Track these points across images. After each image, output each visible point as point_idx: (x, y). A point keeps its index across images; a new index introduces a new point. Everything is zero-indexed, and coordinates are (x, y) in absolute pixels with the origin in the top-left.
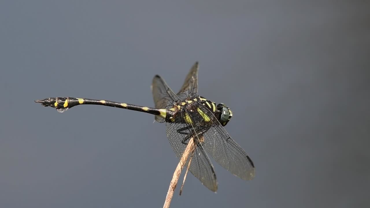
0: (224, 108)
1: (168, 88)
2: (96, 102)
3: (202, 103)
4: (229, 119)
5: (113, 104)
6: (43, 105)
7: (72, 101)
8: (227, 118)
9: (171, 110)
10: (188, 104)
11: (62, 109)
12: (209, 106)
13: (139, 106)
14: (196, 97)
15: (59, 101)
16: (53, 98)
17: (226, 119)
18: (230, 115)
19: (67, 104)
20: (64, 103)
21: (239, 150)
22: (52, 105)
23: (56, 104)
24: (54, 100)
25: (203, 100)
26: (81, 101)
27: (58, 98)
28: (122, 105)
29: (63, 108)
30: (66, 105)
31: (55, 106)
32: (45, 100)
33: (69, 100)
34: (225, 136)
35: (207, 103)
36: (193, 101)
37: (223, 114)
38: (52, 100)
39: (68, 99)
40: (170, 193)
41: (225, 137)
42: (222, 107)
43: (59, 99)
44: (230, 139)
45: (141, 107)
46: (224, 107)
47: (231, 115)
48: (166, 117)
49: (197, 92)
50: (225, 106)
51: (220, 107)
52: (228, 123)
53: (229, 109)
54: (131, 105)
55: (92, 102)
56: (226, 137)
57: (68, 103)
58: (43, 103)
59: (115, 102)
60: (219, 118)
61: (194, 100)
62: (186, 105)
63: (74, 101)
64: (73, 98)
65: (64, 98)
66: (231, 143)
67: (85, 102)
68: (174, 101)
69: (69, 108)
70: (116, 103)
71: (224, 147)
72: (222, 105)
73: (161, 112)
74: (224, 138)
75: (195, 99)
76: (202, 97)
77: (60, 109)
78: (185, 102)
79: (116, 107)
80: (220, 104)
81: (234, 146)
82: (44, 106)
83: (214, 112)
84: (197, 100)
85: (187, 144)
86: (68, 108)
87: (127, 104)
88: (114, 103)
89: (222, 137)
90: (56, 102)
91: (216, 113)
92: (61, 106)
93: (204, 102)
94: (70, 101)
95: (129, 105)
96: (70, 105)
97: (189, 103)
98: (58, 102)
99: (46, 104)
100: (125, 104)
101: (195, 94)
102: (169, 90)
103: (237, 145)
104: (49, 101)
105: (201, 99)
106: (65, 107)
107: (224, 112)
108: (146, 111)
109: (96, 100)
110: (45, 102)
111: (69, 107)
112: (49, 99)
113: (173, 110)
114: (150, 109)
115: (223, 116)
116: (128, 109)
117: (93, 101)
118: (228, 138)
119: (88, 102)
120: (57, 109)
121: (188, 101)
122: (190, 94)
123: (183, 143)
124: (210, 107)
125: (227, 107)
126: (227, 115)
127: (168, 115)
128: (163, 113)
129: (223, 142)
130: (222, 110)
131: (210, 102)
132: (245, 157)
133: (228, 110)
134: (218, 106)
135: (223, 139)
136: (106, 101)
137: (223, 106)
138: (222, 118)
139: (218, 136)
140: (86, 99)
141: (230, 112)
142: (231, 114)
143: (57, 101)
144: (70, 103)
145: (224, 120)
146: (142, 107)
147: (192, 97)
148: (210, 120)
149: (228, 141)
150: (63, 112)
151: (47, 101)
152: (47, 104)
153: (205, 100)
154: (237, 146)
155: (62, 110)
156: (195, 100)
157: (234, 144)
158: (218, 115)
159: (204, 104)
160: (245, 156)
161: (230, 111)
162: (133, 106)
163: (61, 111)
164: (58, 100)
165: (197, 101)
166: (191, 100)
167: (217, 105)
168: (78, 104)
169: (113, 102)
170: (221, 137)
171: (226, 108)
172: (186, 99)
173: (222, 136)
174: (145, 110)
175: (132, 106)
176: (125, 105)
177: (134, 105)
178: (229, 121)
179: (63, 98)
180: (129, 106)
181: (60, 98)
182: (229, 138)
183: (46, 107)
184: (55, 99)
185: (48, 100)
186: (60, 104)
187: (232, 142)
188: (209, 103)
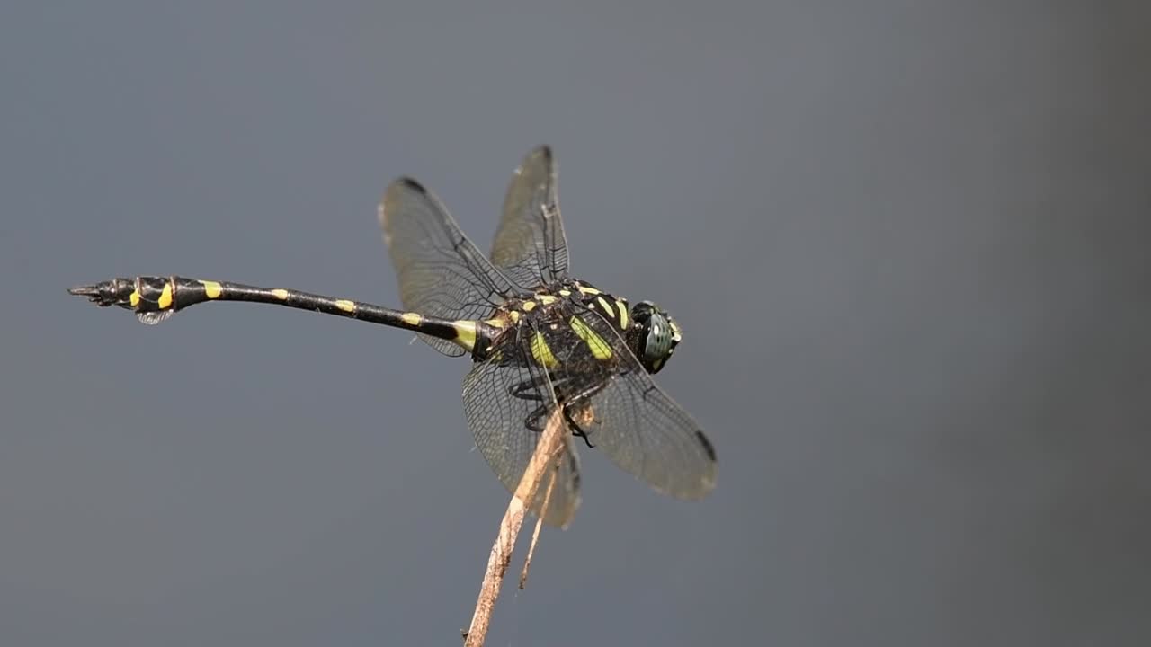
0: (654, 316)
1: (463, 239)
2: (259, 295)
3: (586, 302)
4: (671, 351)
5: (311, 303)
6: (96, 303)
7: (184, 287)
8: (664, 347)
9: (490, 326)
10: (543, 305)
11: (152, 314)
12: (607, 310)
13: (393, 310)
14: (567, 285)
15: (143, 288)
16: (126, 280)
17: (661, 349)
18: (673, 338)
19: (170, 298)
20: (160, 295)
21: (675, 417)
22: (121, 302)
23: (135, 298)
24: (129, 286)
25: (587, 294)
26: (213, 289)
27: (141, 278)
28: (341, 304)
29: (156, 309)
30: (165, 299)
31: (133, 304)
32: (101, 285)
33: (176, 284)
34: (641, 383)
35: (602, 301)
36: (558, 296)
37: (654, 335)
38: (122, 286)
39: (172, 281)
40: (490, 584)
41: (639, 386)
42: (647, 313)
43: (145, 284)
44: (653, 391)
45: (398, 312)
46: (655, 312)
47: (677, 337)
48: (476, 345)
49: (567, 266)
50: (657, 309)
51: (641, 314)
52: (667, 363)
53: (669, 318)
54: (368, 305)
55: (247, 294)
56: (643, 387)
57: (172, 296)
58: (95, 295)
59: (317, 297)
60: (640, 348)
61: (562, 293)
62: (536, 309)
63: (190, 289)
64: (187, 281)
65: (159, 280)
66: (655, 402)
67: (225, 292)
68: (494, 291)
69: (175, 311)
70: (320, 300)
71: (632, 414)
72: (647, 306)
73: (459, 332)
74: (637, 389)
75: (562, 288)
76: (584, 284)
77: (149, 314)
78: (534, 300)
79: (322, 311)
80: (642, 305)
81: (664, 409)
82: (97, 306)
83: (623, 330)
84: (569, 293)
85: (542, 430)
86: (171, 311)
87: (356, 303)
88: (316, 299)
89: (630, 388)
90: (133, 291)
91: (629, 334)
92: (149, 304)
93: (593, 299)
94: (180, 287)
95: (362, 305)
96: (179, 302)
97: (545, 303)
98: (141, 292)
99: (104, 299)
100: (348, 302)
101: (561, 273)
102: (464, 243)
103: (672, 404)
104: (113, 290)
105: (583, 290)
106: (161, 306)
107: (656, 328)
108: (414, 326)
109: (257, 288)
110: (101, 291)
111: (175, 307)
112: (112, 283)
113: (498, 325)
114: (427, 321)
115: (652, 341)
116: (359, 317)
117: (250, 291)
118: (649, 387)
119: (233, 292)
120: (138, 312)
121: (543, 297)
122: (546, 273)
123: (528, 426)
124: (612, 314)
125: (664, 312)
126: (666, 337)
127: (482, 341)
128: (467, 334)
129: (633, 399)
130: (647, 322)
131: (610, 300)
132: (692, 437)
133: (669, 322)
134: (635, 310)
135: (634, 392)
136: (289, 291)
137: (652, 310)
138: (651, 346)
139: (621, 386)
140: (229, 283)
141: (672, 329)
142: (675, 334)
143: (137, 290)
144: (179, 293)
145: (656, 353)
146: (403, 313)
147: (553, 283)
148: (613, 354)
149: (647, 397)
150: (156, 322)
151: (108, 289)
152: (107, 297)
153: (596, 292)
154: (672, 407)
155: (154, 317)
156: (565, 293)
157: (663, 404)
158: (637, 338)
159: (591, 306)
160: (692, 433)
161: (673, 326)
162: (373, 310)
163: (149, 319)
164: (142, 283)
165: (571, 295)
166: (551, 294)
167: (631, 307)
168: (203, 297)
169: (313, 296)
170: (626, 388)
171: (660, 316)
172: (534, 289)
173: (631, 385)
174: (411, 323)
175: (369, 309)
176: (348, 305)
177: (378, 308)
178: (669, 355)
179: (157, 278)
180: (361, 308)
181: (149, 281)
182: (653, 387)
183: (105, 307)
184: (132, 283)
185: (108, 285)
186: (147, 296)
187: (661, 398)
188: (607, 302)
